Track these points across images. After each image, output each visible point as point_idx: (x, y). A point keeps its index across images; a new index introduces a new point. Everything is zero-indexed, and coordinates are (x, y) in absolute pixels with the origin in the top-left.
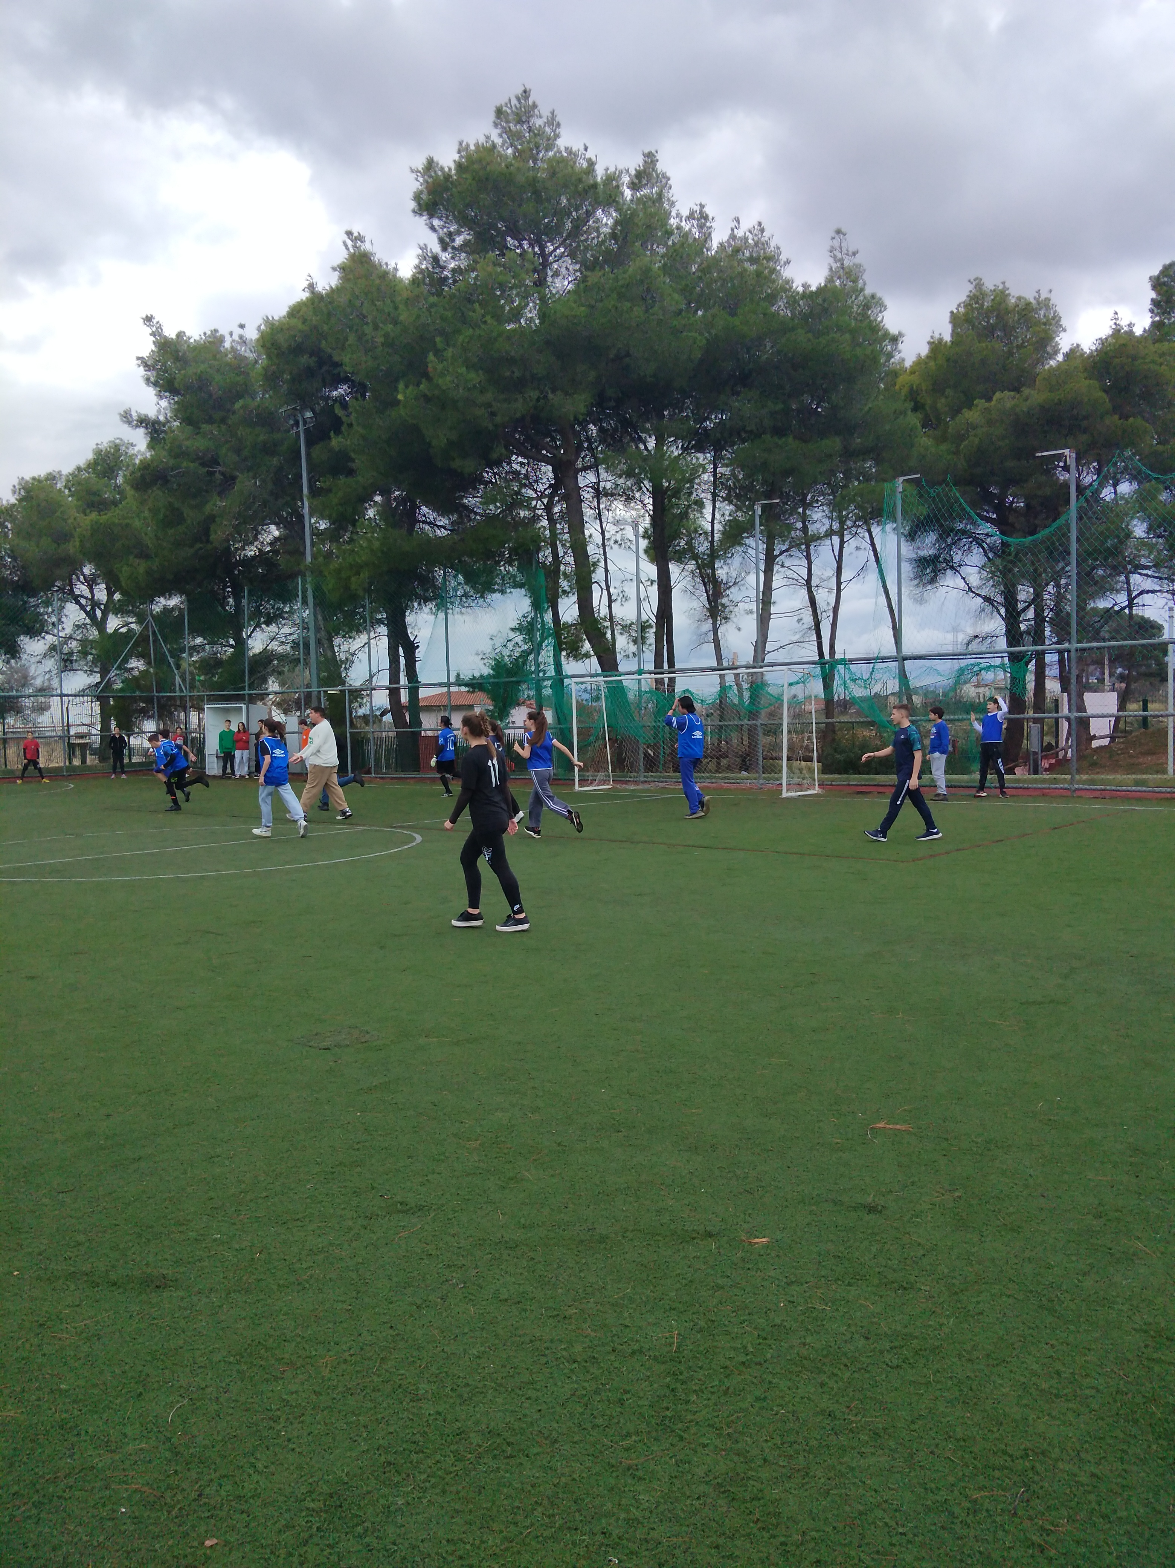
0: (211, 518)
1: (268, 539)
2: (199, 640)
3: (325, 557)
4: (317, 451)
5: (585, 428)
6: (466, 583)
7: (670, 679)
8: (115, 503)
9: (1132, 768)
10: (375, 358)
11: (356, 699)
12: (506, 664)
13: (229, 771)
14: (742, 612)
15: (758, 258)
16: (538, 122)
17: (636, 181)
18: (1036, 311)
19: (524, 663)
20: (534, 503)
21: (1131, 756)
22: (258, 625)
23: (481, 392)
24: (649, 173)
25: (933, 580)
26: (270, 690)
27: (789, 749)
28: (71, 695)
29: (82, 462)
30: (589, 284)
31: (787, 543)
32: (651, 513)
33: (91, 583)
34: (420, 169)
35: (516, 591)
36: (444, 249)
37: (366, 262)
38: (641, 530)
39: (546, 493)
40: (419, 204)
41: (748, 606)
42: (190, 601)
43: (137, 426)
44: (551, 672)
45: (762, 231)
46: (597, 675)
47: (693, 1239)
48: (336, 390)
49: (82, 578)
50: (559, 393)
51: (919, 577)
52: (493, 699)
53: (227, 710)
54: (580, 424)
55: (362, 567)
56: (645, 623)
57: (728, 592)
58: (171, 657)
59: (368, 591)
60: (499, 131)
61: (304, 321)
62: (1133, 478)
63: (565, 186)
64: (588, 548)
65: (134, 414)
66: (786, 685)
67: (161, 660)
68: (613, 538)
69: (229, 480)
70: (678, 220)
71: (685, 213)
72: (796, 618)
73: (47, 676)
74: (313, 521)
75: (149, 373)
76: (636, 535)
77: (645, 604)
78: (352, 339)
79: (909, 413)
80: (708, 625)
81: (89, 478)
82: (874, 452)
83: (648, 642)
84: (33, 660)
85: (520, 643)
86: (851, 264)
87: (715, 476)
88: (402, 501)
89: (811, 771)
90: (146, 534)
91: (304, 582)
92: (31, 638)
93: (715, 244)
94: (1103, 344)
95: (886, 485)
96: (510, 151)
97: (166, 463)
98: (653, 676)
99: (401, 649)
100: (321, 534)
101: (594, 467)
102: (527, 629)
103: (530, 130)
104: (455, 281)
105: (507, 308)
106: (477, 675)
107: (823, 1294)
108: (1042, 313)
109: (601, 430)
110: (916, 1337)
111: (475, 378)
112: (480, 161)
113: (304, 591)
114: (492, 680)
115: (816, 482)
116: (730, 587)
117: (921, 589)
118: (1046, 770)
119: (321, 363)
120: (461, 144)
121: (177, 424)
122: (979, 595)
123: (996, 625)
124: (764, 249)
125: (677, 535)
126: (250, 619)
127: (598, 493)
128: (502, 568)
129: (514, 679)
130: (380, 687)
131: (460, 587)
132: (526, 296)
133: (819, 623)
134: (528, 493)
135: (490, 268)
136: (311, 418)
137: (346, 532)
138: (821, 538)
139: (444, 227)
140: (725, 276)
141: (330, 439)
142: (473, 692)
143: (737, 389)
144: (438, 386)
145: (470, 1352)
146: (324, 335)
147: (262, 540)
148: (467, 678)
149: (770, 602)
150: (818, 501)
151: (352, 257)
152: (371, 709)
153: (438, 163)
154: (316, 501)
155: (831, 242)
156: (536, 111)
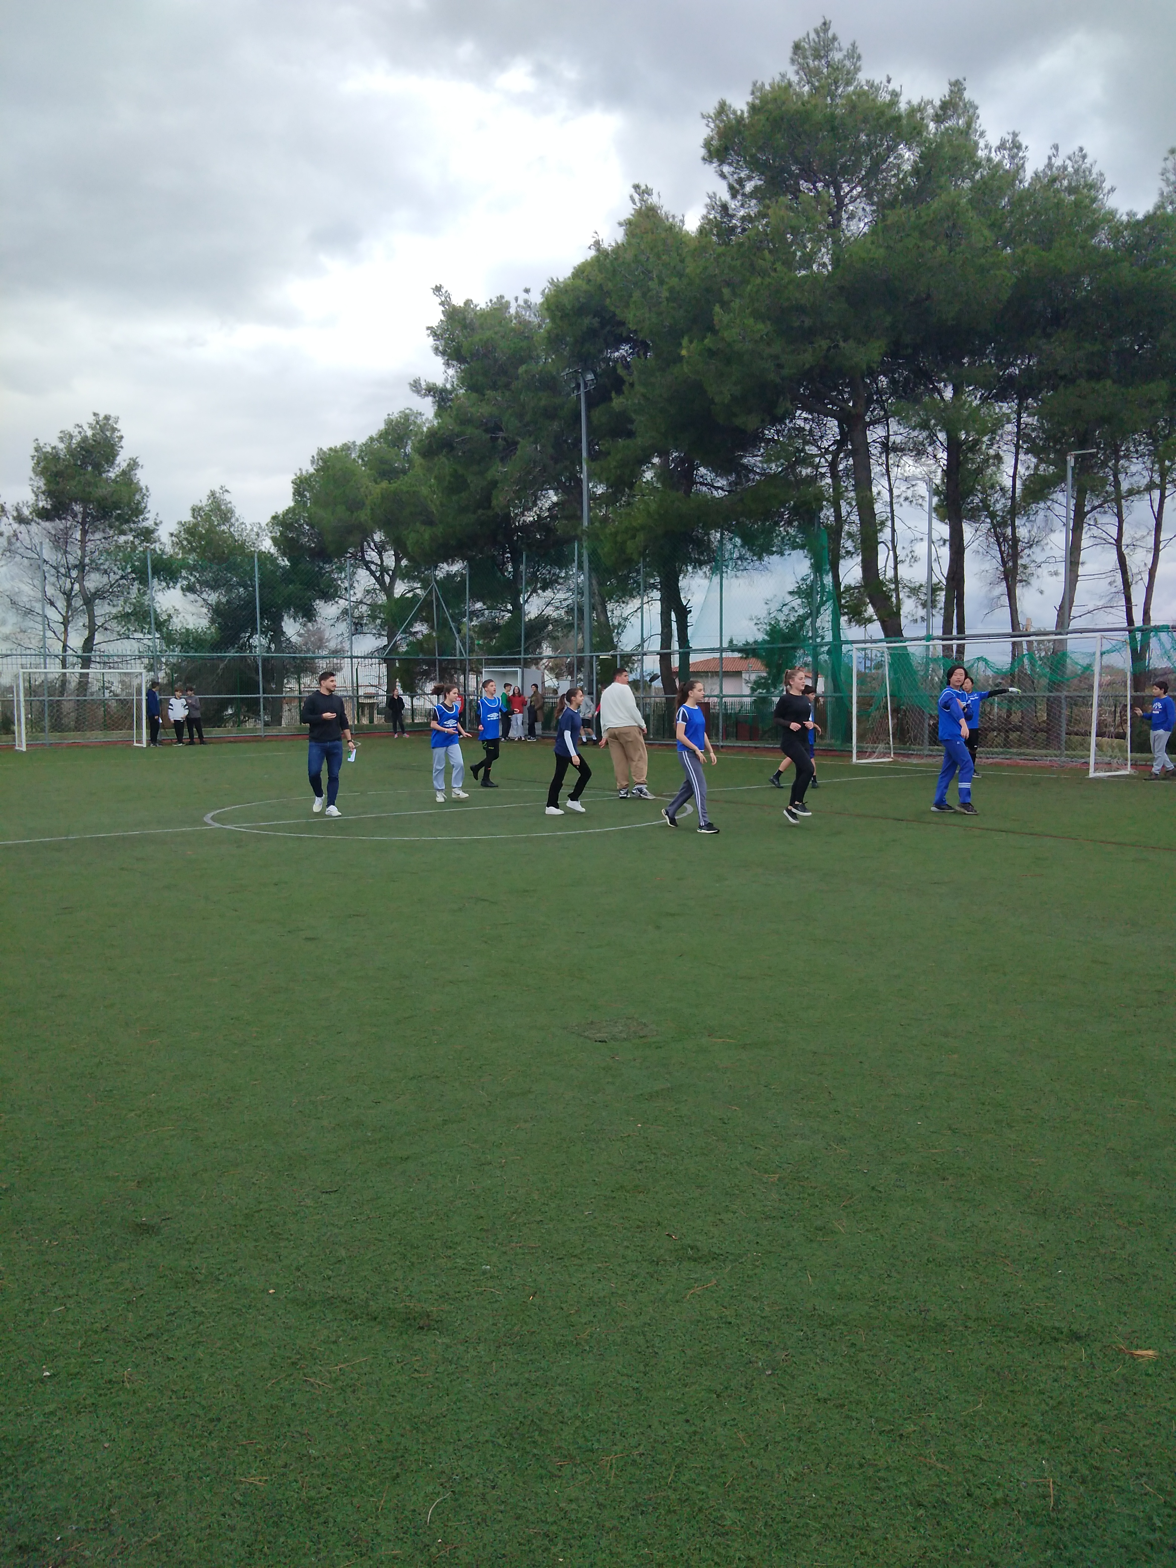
0: (494, 484)
1: (547, 505)
2: (479, 605)
3: (601, 522)
4: (596, 413)
5: (874, 379)
6: (743, 546)
7: (959, 646)
8: (404, 472)
10: (659, 314)
11: (627, 663)
12: (781, 629)
15: (1078, 187)
16: (837, 56)
17: (940, 112)
19: (801, 628)
20: (817, 460)
22: (534, 591)
23: (769, 343)
24: (956, 103)
26: (545, 654)
27: (1098, 726)
28: (361, 657)
29: (374, 432)
30: (888, 223)
31: (1098, 498)
32: (945, 468)
33: (380, 549)
34: (712, 114)
35: (795, 553)
36: (734, 196)
37: (653, 216)
38: (934, 486)
39: (830, 449)
40: (709, 151)
41: (1053, 567)
42: (471, 567)
43: (425, 395)
44: (829, 638)
45: (1084, 157)
46: (881, 641)
47: (1056, 1340)
48: (618, 351)
49: (372, 544)
50: (851, 341)
52: (768, 665)
53: (504, 674)
54: (870, 375)
55: (638, 530)
56: (935, 585)
57: (1027, 551)
58: (453, 621)
59: (643, 554)
60: (795, 68)
61: (589, 281)
63: (865, 120)
64: (876, 506)
65: (423, 384)
66: (1098, 654)
67: (443, 625)
68: (904, 495)
69: (511, 446)
70: (986, 152)
71: (995, 143)
72: (1109, 580)
73: (340, 639)
74: (590, 486)
75: (438, 343)
76: (929, 491)
77: (935, 566)
78: (637, 295)
80: (1003, 588)
81: (381, 447)
83: (938, 606)
84: (328, 623)
85: (797, 608)
87: (1018, 426)
88: (680, 461)
89: (1122, 749)
90: (431, 501)
91: (580, 547)
92: (326, 602)
93: (1028, 174)
96: (806, 88)
97: (452, 430)
98: (941, 642)
99: (673, 614)
100: (598, 499)
101: (883, 421)
102: (806, 592)
103: (829, 65)
104: (744, 230)
105: (799, 254)
106: (751, 640)
109: (893, 382)
111: (762, 328)
112: (775, 100)
113: (580, 555)
114: (767, 646)
115: (1134, 431)
116: (1031, 546)
119: (603, 325)
120: (755, 84)
121: (462, 391)
124: (1085, 177)
125: (971, 492)
126: (528, 584)
127: (887, 448)
128: (781, 529)
129: (790, 645)
130: (652, 652)
131: (736, 550)
132: (819, 240)
133: (1129, 587)
134: (812, 450)
135: (783, 212)
136: (592, 380)
137: (623, 495)
138: (1139, 492)
139: (734, 173)
140: (1039, 208)
141: (611, 399)
142: (746, 658)
143: (1048, 330)
144: (723, 339)
145: (785, 1471)
146: (608, 294)
147: (540, 505)
148: (740, 644)
149: (1078, 563)
150: (1137, 452)
151: (639, 212)
152: (642, 676)
153: (730, 107)
154: (593, 464)
155: (1163, 164)
156: (836, 44)
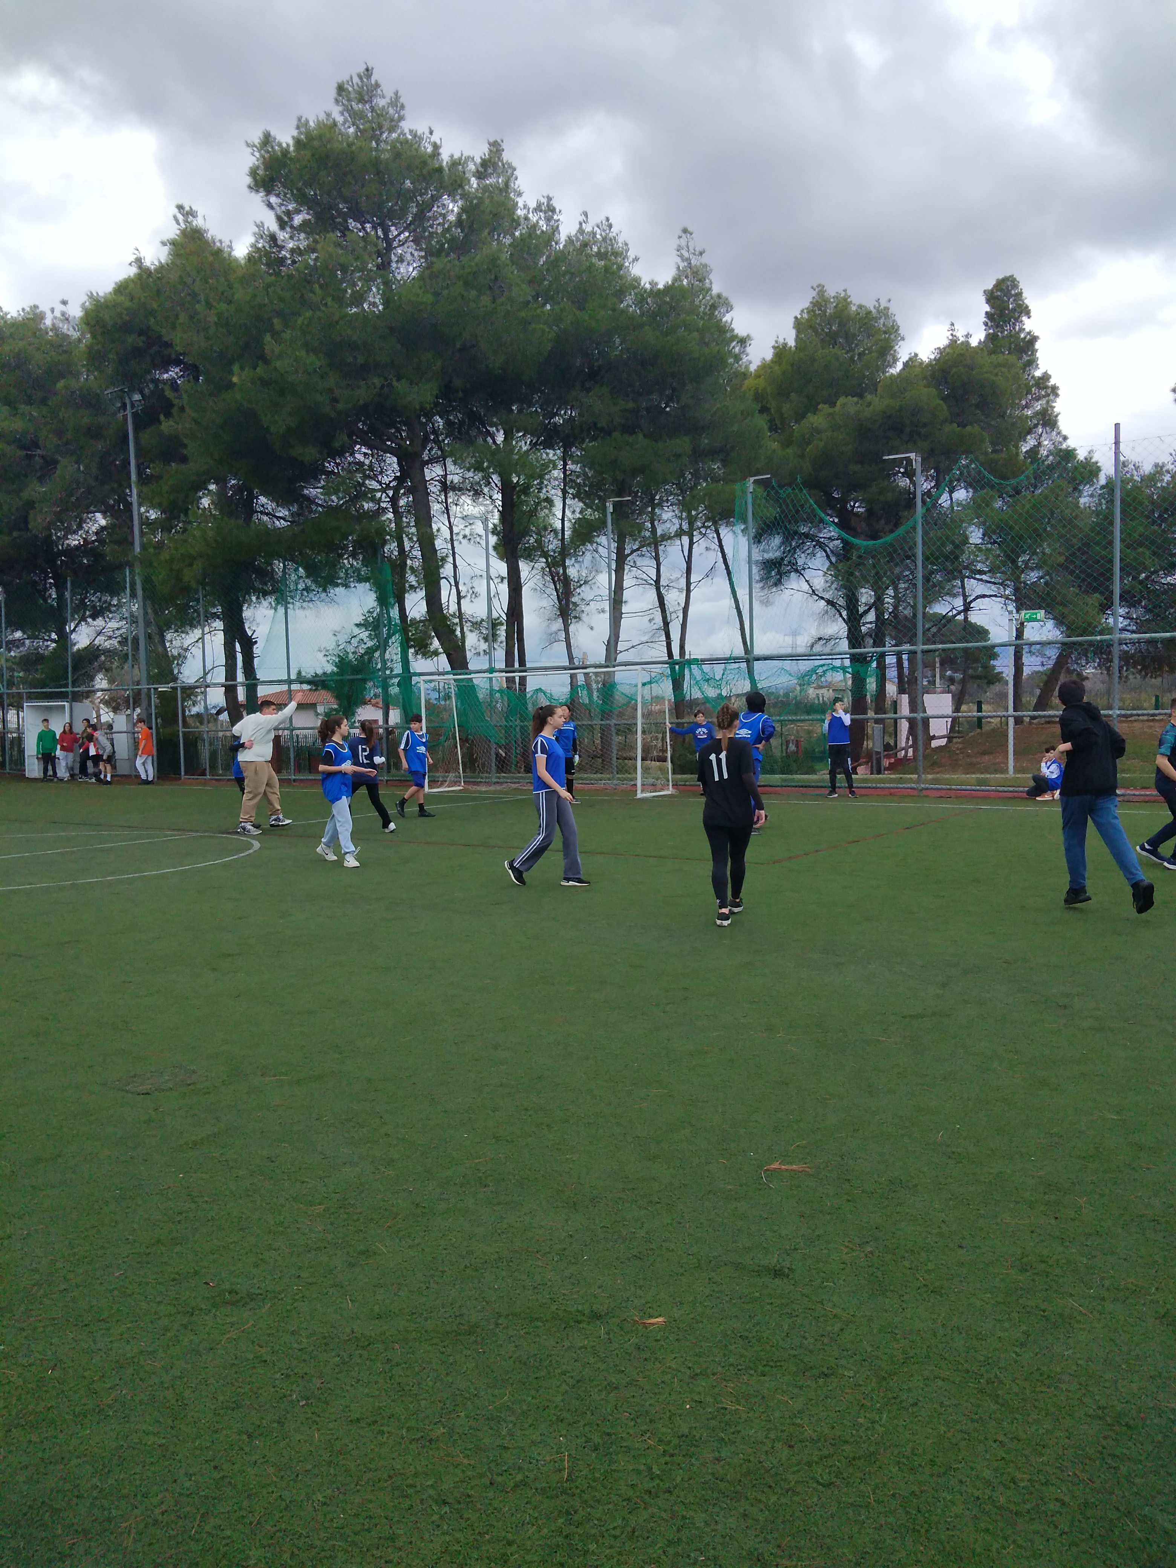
0: (30, 505)
1: (94, 528)
2: (18, 634)
3: (155, 548)
4: (145, 437)
5: (430, 420)
6: (307, 577)
7: (521, 677)
9: (971, 768)
10: (208, 339)
11: (189, 696)
12: (350, 661)
13: (50, 773)
14: (594, 611)
15: (606, 253)
16: (381, 103)
17: (481, 169)
18: (876, 319)
19: (370, 660)
20: (378, 495)
21: (969, 756)
22: (83, 619)
23: (322, 377)
24: (495, 163)
25: (778, 583)
26: (99, 686)
27: (643, 751)
30: (436, 269)
31: (637, 543)
32: (501, 509)
34: (256, 144)
35: (361, 586)
36: (282, 228)
37: (199, 238)
38: (491, 526)
39: (391, 485)
40: (255, 178)
41: (599, 605)
42: (7, 593)
44: (398, 669)
45: (610, 226)
46: (447, 673)
47: (579, 1322)
48: (167, 373)
50: (404, 381)
51: (765, 579)
52: (338, 697)
54: (425, 416)
55: (195, 558)
56: (495, 620)
57: (578, 590)
59: (203, 584)
60: (340, 108)
61: (132, 299)
62: (969, 485)
63: (409, 168)
64: (436, 542)
66: (640, 685)
68: (462, 533)
69: (50, 464)
70: (525, 211)
71: (532, 205)
72: (648, 618)
74: (142, 510)
76: (486, 530)
77: (495, 602)
78: (183, 318)
79: (757, 414)
80: (558, 624)
82: (723, 453)
83: (499, 640)
85: (365, 640)
86: (698, 264)
87: (564, 473)
88: (238, 489)
89: (664, 771)
91: (133, 573)
93: (563, 236)
94: (941, 353)
95: (737, 486)
96: (352, 130)
98: (504, 674)
99: (237, 645)
100: (151, 524)
101: (441, 460)
102: (373, 625)
103: (373, 109)
104: (294, 262)
105: (349, 291)
106: (320, 672)
107: (733, 1388)
108: (882, 321)
109: (448, 423)
110: (846, 1442)
111: (315, 361)
112: (320, 137)
113: (133, 583)
114: (336, 678)
115: (665, 482)
116: (581, 585)
117: (766, 591)
118: (886, 769)
119: (149, 344)
120: (300, 119)
122: (822, 598)
123: (838, 628)
124: (612, 245)
125: (526, 532)
126: (74, 612)
127: (446, 487)
128: (346, 561)
129: (359, 677)
130: (215, 684)
131: (301, 581)
132: (368, 280)
133: (668, 624)
134: (373, 484)
135: (331, 249)
136: (140, 401)
137: (179, 522)
138: (670, 538)
139: (282, 205)
140: (573, 270)
141: (160, 423)
142: (316, 690)
143: (587, 385)
144: (275, 369)
145: (314, 1497)
146: (152, 313)
147: (87, 528)
148: (309, 676)
149: (622, 602)
150: (667, 501)
151: (184, 233)
152: (206, 708)
153: (275, 139)
154: (145, 489)
155: (677, 242)
156: (379, 90)
